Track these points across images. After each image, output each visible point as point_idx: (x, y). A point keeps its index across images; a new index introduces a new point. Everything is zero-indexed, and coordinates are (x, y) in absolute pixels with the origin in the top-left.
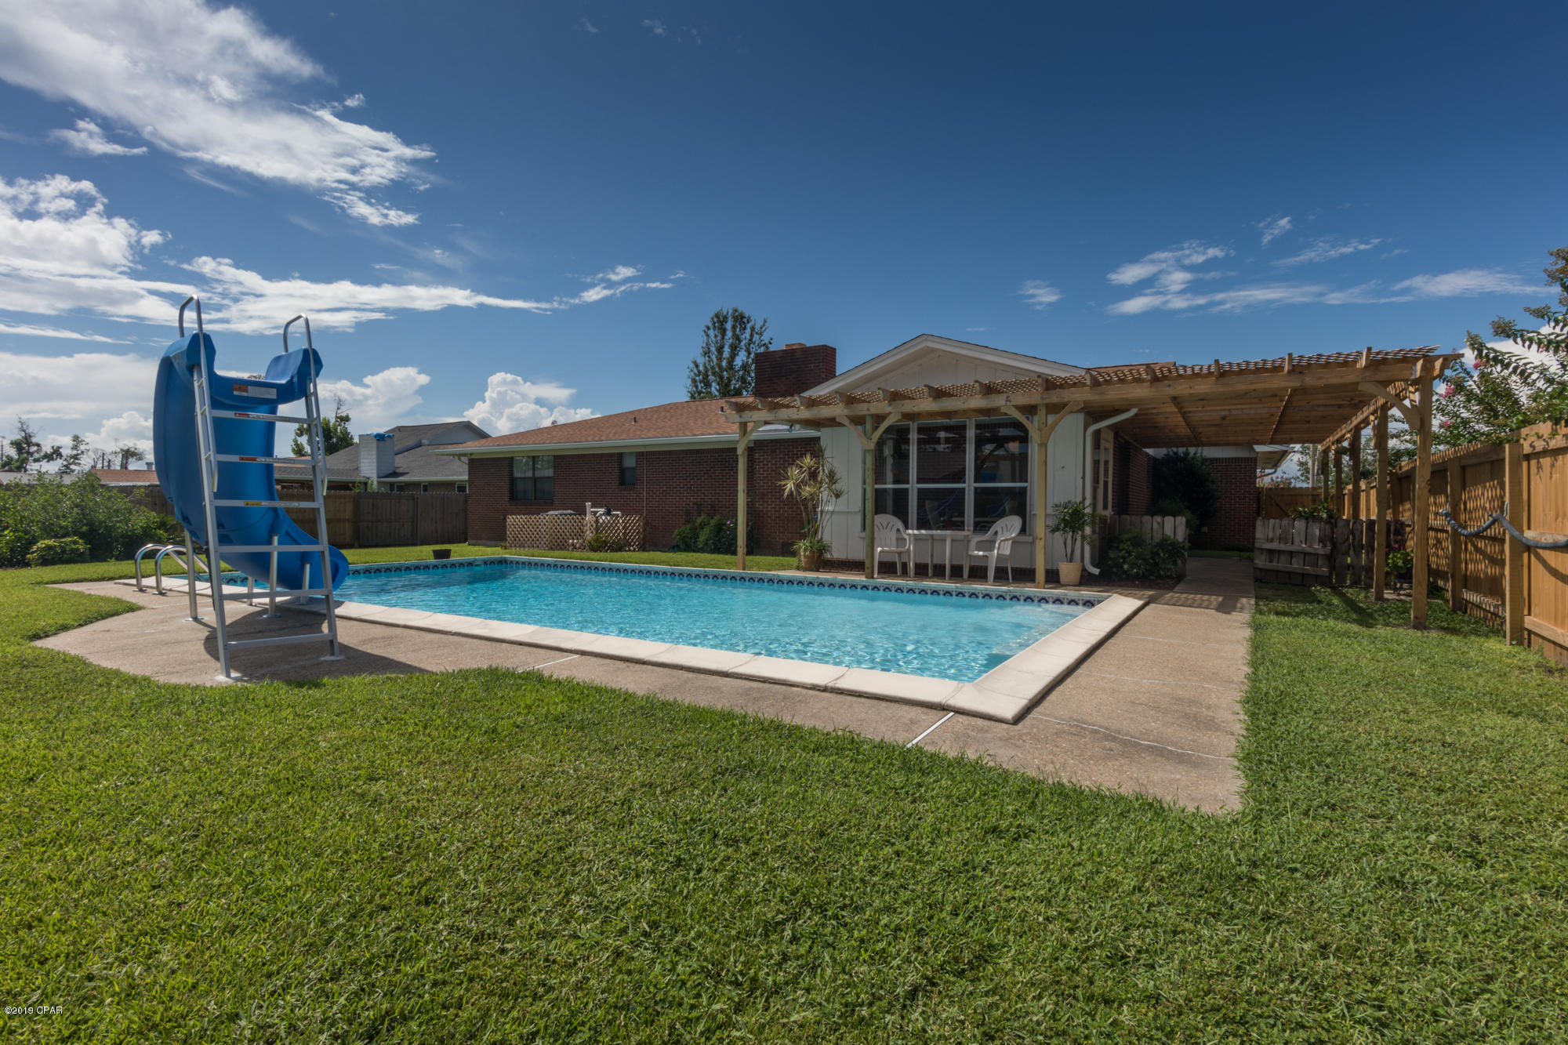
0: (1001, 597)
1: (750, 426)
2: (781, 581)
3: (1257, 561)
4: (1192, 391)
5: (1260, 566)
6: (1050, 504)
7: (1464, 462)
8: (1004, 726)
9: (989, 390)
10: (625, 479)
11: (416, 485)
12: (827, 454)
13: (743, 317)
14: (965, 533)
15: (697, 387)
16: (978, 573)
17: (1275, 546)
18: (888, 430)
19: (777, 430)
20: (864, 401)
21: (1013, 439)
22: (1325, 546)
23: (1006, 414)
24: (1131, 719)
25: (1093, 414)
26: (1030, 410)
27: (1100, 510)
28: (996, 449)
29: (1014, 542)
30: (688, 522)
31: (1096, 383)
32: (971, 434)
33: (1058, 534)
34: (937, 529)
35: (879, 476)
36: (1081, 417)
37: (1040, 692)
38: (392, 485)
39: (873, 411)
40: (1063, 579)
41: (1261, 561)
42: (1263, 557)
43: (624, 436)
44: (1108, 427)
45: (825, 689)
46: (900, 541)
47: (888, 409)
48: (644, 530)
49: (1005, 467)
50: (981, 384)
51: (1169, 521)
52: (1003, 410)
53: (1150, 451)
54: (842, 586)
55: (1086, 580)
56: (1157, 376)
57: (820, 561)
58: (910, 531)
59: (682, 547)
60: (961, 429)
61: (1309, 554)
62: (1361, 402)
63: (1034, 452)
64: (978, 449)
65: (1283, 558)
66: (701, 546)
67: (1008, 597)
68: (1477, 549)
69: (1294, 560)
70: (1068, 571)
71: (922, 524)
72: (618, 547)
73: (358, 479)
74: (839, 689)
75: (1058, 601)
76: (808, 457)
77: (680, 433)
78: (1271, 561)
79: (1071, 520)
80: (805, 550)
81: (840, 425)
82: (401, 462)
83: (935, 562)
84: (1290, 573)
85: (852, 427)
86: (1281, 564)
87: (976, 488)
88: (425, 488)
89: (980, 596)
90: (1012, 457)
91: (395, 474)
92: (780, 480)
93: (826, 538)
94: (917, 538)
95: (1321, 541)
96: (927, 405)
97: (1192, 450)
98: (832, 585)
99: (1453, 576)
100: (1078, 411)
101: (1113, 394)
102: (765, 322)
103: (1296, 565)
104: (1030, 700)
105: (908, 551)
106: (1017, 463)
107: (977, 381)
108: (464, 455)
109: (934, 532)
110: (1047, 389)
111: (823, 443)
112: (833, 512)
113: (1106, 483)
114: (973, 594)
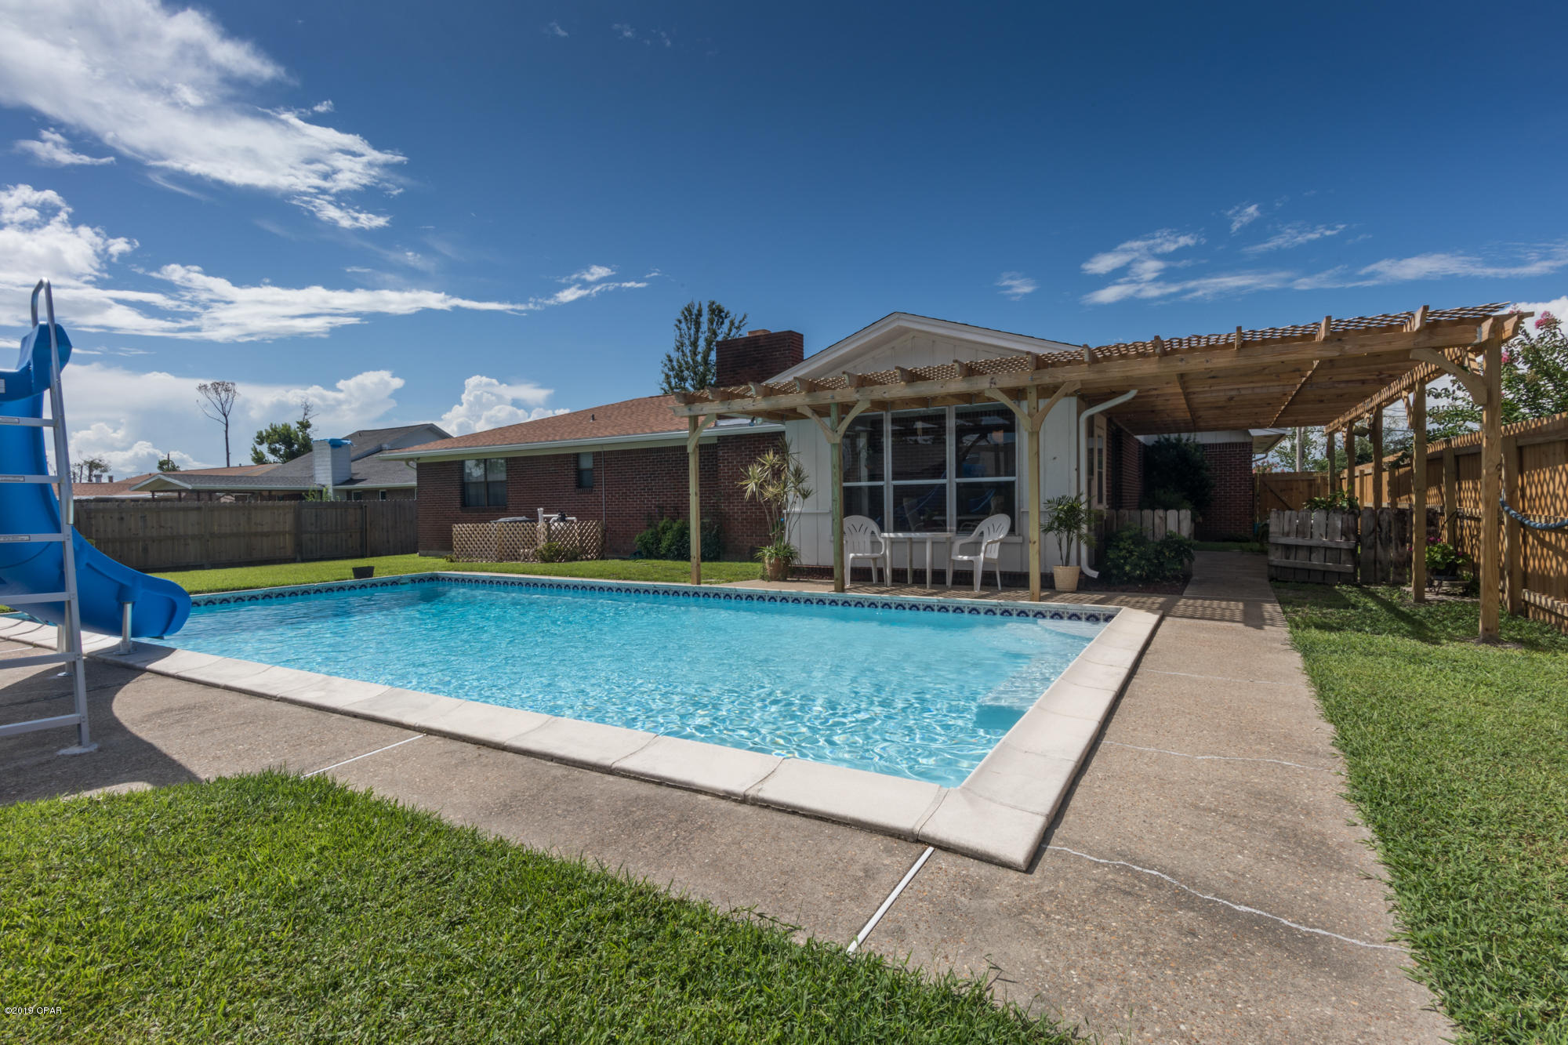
0: (990, 611)
1: (701, 419)
2: (739, 596)
3: (1272, 558)
4: (1208, 365)
5: (1275, 563)
6: (1042, 500)
7: (1521, 442)
8: (1012, 874)
9: (970, 371)
10: (581, 481)
11: (373, 492)
12: (792, 449)
13: (721, 311)
14: (948, 534)
15: (669, 383)
16: (963, 579)
17: (1292, 540)
18: (858, 420)
19: (739, 425)
20: (829, 388)
21: (997, 428)
22: (1348, 540)
23: (989, 399)
24: (1204, 846)
25: (1087, 397)
26: (1017, 394)
27: (1095, 506)
28: (979, 439)
29: (1003, 543)
30: (649, 526)
31: (1094, 360)
32: (951, 423)
33: (1051, 534)
34: (918, 530)
35: (849, 473)
36: (1074, 400)
37: (1060, 795)
38: (349, 492)
39: (838, 399)
40: (1059, 583)
41: (1276, 558)
42: (1279, 553)
43: (579, 435)
44: (1101, 413)
45: (744, 800)
46: (875, 544)
47: (856, 396)
48: (604, 536)
49: (988, 458)
50: (961, 364)
51: (1172, 514)
52: (988, 394)
53: (1141, 438)
54: (808, 601)
55: (1084, 585)
56: (1165, 351)
57: (788, 569)
58: (886, 535)
59: (644, 554)
60: (940, 418)
61: (1331, 549)
62: (1391, 376)
63: (1023, 440)
64: (959, 441)
65: (1302, 554)
66: (663, 552)
67: (998, 612)
68: (1543, 543)
69: (1313, 555)
70: (1064, 576)
71: (900, 525)
72: (573, 557)
73: (311, 487)
74: (763, 800)
75: (1057, 615)
76: (771, 453)
77: (639, 431)
78: (1288, 558)
79: (1066, 518)
80: (770, 557)
81: (803, 417)
82: (357, 468)
83: (915, 567)
84: (1309, 570)
85: (815, 418)
86: (1299, 561)
87: (958, 484)
88: (384, 495)
89: (966, 610)
90: (996, 448)
91: (351, 481)
92: (742, 480)
93: (794, 543)
94: (893, 542)
95: (1343, 533)
96: (899, 390)
97: (1184, 436)
98: (796, 600)
99: (1510, 574)
100: (1071, 395)
101: (1116, 372)
102: (745, 317)
103: (1316, 561)
104: (1048, 816)
105: (884, 556)
106: (1002, 455)
107: (956, 361)
108: (412, 459)
109: (913, 535)
110: (1038, 368)
111: (788, 438)
112: (800, 514)
113: (1100, 474)
114: (958, 608)
